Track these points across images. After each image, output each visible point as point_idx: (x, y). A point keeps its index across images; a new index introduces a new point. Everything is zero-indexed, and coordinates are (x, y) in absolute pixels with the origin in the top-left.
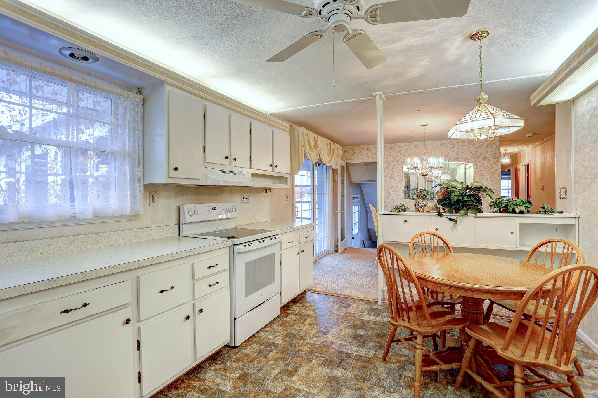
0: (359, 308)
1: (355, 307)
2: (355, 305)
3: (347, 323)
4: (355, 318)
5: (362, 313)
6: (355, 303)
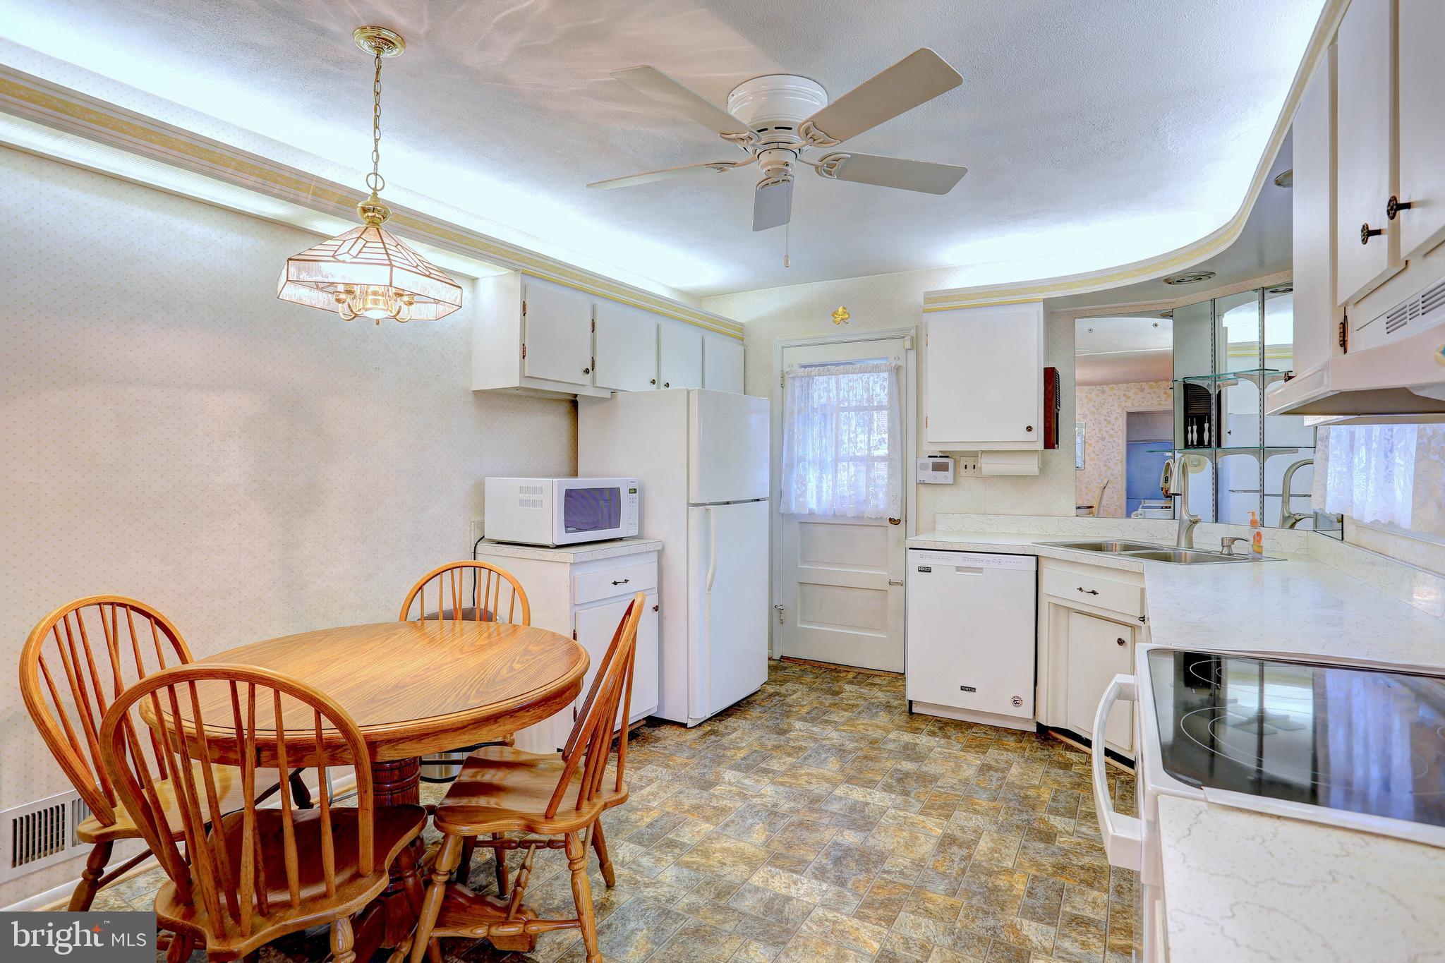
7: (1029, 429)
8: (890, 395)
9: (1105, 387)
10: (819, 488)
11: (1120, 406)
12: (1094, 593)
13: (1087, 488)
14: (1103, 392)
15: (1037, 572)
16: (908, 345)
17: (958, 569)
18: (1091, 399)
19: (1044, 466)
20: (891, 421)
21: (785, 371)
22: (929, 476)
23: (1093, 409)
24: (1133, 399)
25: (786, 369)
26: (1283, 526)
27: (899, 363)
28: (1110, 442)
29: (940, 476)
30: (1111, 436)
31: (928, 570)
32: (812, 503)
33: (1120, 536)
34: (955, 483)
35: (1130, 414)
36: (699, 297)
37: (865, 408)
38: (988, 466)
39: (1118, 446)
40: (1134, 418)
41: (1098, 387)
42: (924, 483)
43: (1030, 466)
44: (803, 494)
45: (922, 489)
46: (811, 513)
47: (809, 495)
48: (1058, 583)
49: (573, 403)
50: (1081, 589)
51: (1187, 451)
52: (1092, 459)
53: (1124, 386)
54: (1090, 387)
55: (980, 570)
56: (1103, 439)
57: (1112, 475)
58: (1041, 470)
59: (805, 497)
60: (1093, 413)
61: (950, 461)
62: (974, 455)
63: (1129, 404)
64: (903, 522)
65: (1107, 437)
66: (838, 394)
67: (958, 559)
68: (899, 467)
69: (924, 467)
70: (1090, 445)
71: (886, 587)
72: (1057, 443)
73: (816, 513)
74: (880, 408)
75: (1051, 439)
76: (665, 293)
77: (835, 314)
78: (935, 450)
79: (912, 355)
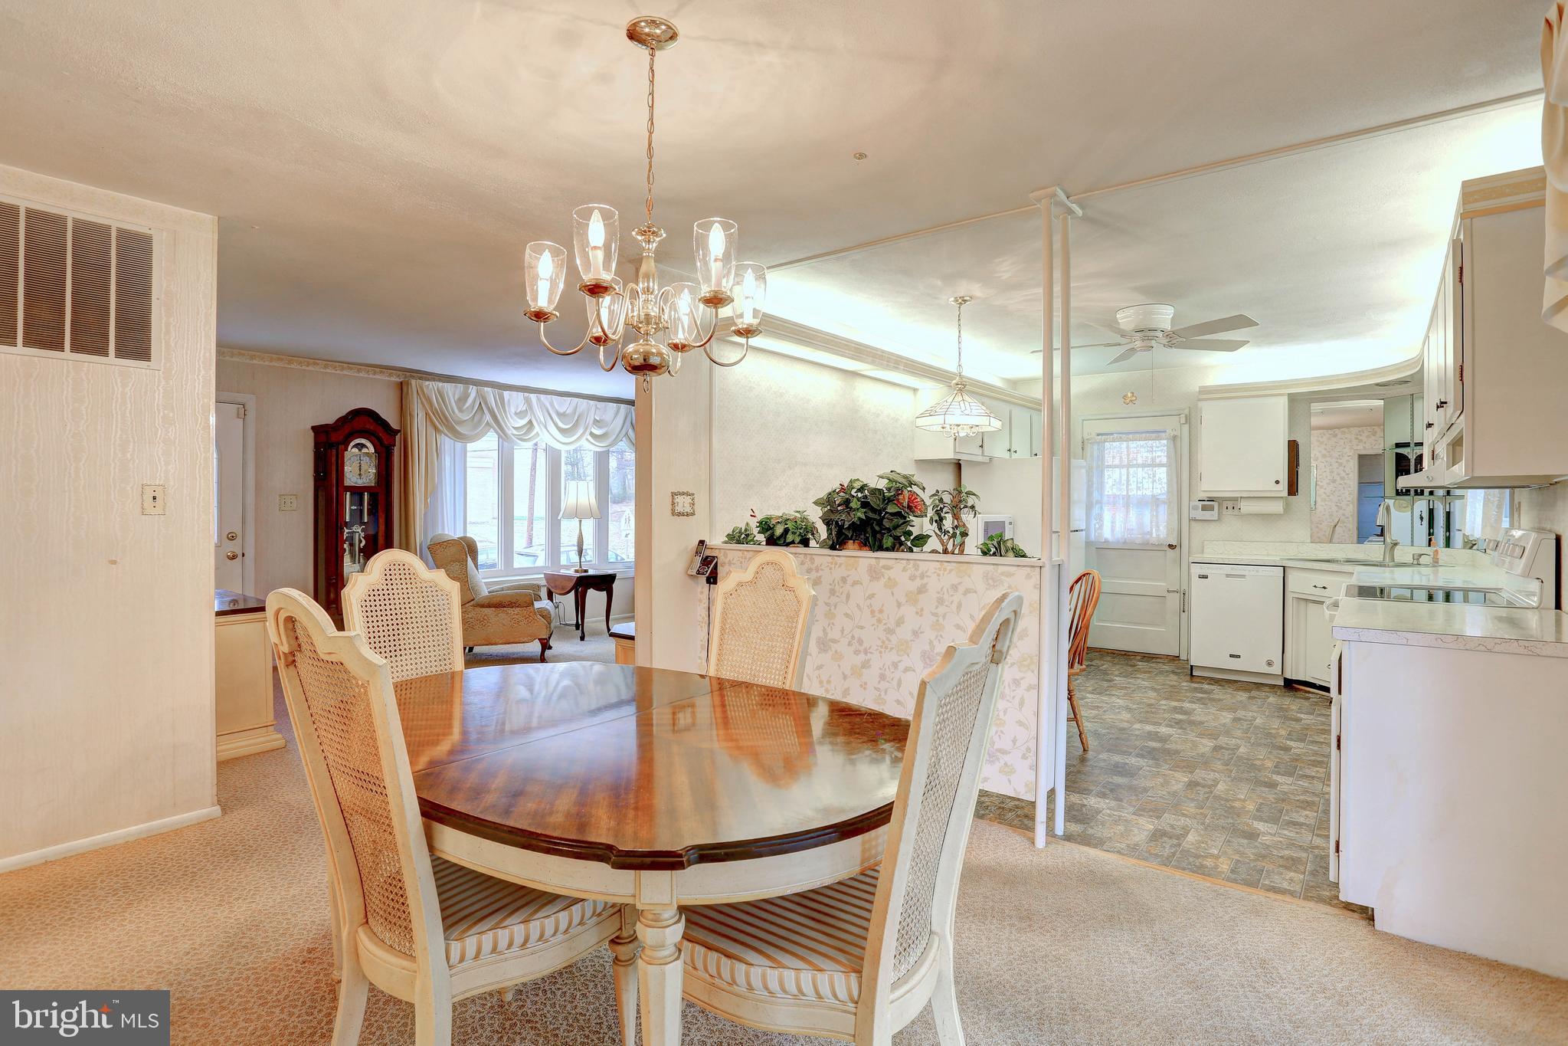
0: (1121, 828)
1: (1136, 831)
2: (1137, 839)
3: (1152, 797)
4: (1134, 803)
5: (1115, 813)
6: (1137, 845)
7: (1277, 482)
8: (1168, 457)
9: (1337, 431)
10: (1113, 522)
11: (1351, 448)
12: (1324, 588)
13: (1317, 527)
14: (1335, 436)
15: (1284, 577)
16: (1183, 420)
17: (1228, 576)
18: (1322, 443)
19: (1287, 508)
20: (1169, 474)
21: (1085, 438)
22: (1200, 514)
23: (1324, 452)
24: (1365, 443)
25: (1086, 437)
26: (1464, 548)
27: (1175, 433)
28: (1341, 484)
29: (1207, 515)
30: (1342, 478)
31: (1205, 577)
32: (1107, 534)
33: (1344, 556)
34: (1219, 519)
35: (1361, 457)
36: (1014, 383)
37: (1149, 466)
38: (1246, 507)
39: (1350, 487)
40: (1363, 459)
41: (1330, 432)
42: (1195, 520)
43: (1277, 507)
44: (1101, 527)
45: (1193, 524)
46: (1107, 541)
47: (1105, 528)
48: (1298, 583)
49: (958, 465)
50: (1315, 586)
51: (1398, 497)
52: (1324, 500)
53: (1354, 430)
54: (1322, 431)
55: (1243, 576)
56: (1334, 481)
57: (1344, 515)
58: (1285, 510)
59: (1102, 529)
60: (1324, 456)
61: (1215, 504)
62: (1235, 499)
63: (1360, 447)
64: (1178, 548)
65: (1338, 479)
66: (1128, 455)
67: (1228, 569)
68: (1176, 508)
69: (1195, 508)
70: (1322, 487)
71: (1165, 594)
72: (1297, 492)
73: (1111, 541)
74: (1161, 465)
75: (1293, 488)
76: (999, 384)
77: (1125, 397)
78: (1204, 496)
79: (1186, 428)
